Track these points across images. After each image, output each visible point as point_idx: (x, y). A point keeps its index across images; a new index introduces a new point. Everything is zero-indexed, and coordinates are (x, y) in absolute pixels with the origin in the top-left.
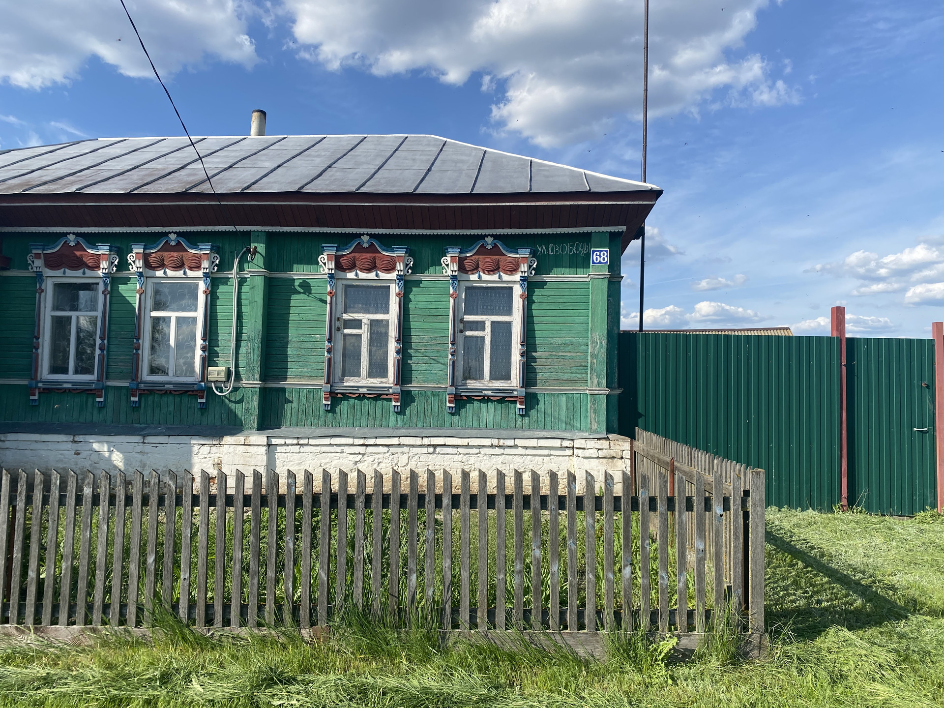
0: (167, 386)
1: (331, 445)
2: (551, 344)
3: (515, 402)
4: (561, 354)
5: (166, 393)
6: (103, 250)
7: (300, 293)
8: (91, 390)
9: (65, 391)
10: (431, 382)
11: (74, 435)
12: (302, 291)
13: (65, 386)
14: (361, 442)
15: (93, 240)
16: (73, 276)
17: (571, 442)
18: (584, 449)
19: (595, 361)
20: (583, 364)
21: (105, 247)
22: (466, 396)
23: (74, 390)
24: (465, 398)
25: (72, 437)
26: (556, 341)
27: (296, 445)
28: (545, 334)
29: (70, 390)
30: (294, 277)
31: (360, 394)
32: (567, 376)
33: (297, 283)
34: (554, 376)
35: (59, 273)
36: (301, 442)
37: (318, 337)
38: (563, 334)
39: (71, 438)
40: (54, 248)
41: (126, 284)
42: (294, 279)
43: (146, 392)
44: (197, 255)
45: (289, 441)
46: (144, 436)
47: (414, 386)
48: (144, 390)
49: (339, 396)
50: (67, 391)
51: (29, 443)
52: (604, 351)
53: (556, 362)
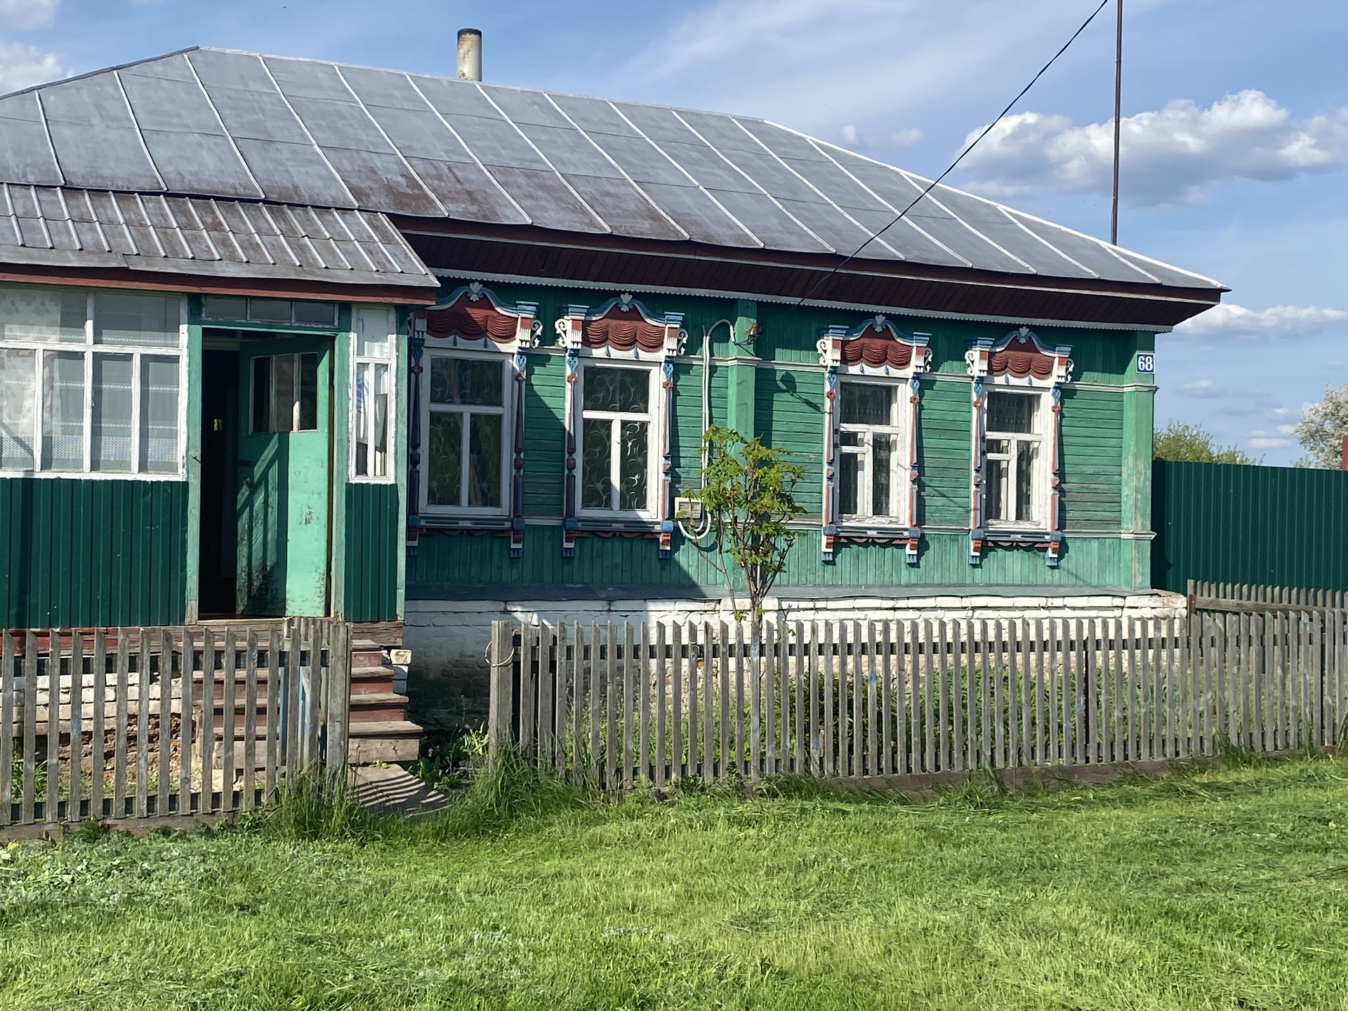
0: (615, 526)
1: (854, 609)
2: (1083, 473)
3: (1045, 549)
4: (1093, 486)
5: (614, 535)
6: (526, 311)
7: (784, 391)
8: (503, 531)
9: (463, 531)
10: (950, 522)
11: (506, 602)
12: (785, 388)
13: (462, 524)
14: (891, 604)
15: (511, 294)
16: (468, 350)
17: (1122, 600)
18: (1136, 608)
19: (1139, 497)
20: (1116, 500)
21: (529, 308)
22: (992, 542)
23: (474, 530)
24: (990, 544)
25: (503, 603)
26: (1089, 469)
27: (811, 609)
28: (1076, 459)
29: (469, 531)
30: (776, 367)
31: (868, 538)
32: (1100, 515)
33: (778, 377)
34: (1086, 515)
35: (447, 342)
36: (819, 605)
37: (812, 456)
38: (1095, 460)
39: (501, 606)
40: (446, 303)
41: (544, 365)
42: (775, 371)
43: (585, 535)
44: (655, 329)
45: (803, 605)
46: (610, 600)
47: (929, 528)
48: (583, 532)
49: (843, 540)
50: (465, 532)
51: (434, 615)
52: (1149, 484)
53: (1087, 497)
